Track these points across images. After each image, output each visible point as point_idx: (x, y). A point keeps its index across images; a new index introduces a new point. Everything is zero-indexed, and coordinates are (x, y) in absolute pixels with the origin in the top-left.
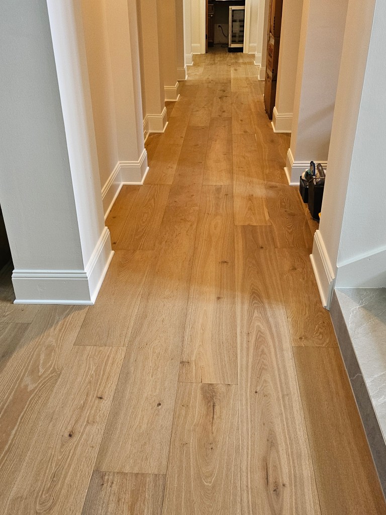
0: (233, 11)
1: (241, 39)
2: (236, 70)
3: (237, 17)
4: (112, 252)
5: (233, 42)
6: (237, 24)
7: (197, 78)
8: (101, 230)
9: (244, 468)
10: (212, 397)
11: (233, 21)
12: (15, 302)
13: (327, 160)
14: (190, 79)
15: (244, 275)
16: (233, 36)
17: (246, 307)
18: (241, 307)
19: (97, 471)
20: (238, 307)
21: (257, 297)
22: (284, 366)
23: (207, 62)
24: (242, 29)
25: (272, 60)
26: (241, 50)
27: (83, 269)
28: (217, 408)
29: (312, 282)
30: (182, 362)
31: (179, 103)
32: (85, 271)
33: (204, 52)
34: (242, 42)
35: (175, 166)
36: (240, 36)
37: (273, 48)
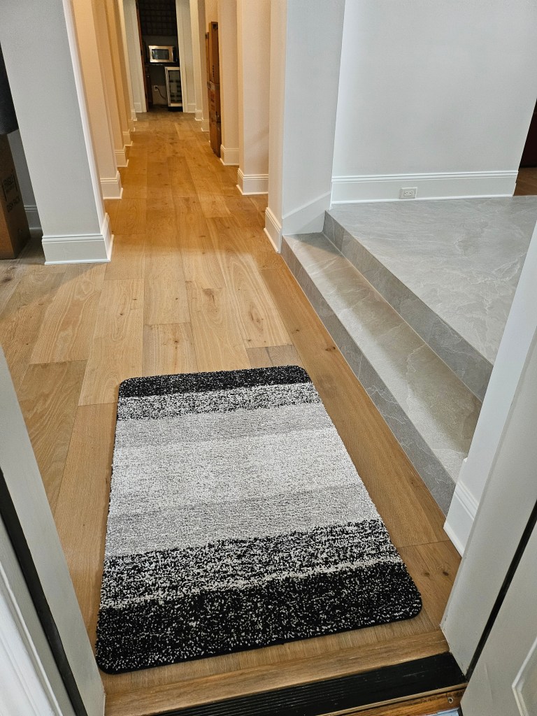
0: (169, 71)
1: (179, 99)
2: (179, 124)
3: (174, 78)
4: (113, 236)
5: (173, 101)
6: (174, 84)
7: (145, 130)
8: (104, 215)
9: (238, 316)
10: (211, 294)
11: (170, 81)
12: (46, 263)
13: (267, 173)
14: (138, 130)
15: (219, 242)
16: (172, 96)
17: (224, 255)
18: (221, 257)
19: (145, 325)
20: (219, 256)
21: (230, 251)
22: (255, 279)
23: (151, 118)
24: (179, 89)
25: (214, 104)
26: (180, 109)
27: (100, 232)
28: (215, 297)
29: (268, 243)
30: (186, 282)
31: (133, 147)
32: (101, 234)
33: (145, 111)
34: (181, 101)
35: (146, 188)
36: (178, 96)
37: (214, 93)
